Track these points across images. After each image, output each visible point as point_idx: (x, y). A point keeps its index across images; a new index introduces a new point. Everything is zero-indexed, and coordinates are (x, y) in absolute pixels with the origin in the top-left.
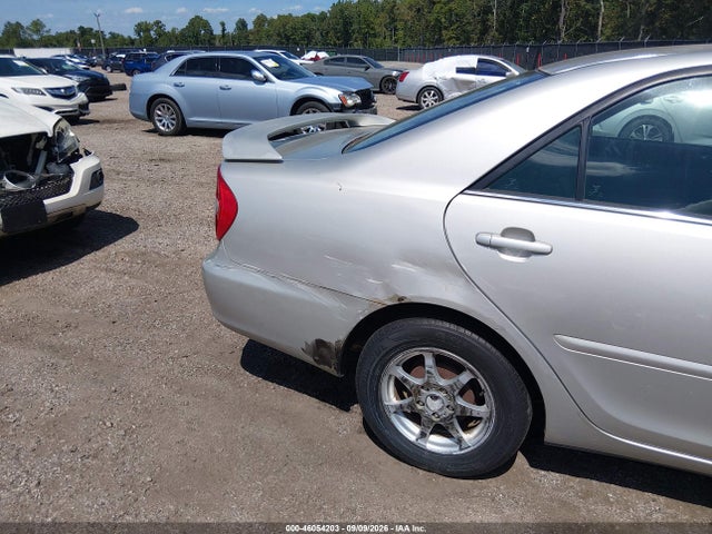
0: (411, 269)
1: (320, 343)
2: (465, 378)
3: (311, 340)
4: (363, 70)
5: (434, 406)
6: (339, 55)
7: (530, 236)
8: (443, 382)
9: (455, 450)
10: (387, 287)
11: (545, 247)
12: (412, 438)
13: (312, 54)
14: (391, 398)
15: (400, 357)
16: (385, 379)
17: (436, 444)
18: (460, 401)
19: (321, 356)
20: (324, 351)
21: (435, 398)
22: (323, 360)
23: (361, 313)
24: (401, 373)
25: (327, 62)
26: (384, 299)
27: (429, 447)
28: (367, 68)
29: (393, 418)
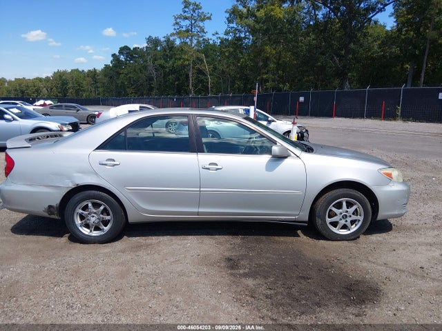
0: (80, 175)
1: (50, 207)
2: (102, 208)
3: (46, 206)
4: (75, 111)
5: (93, 220)
6: (59, 104)
7: (114, 161)
8: (95, 211)
9: (102, 233)
10: (72, 182)
11: (118, 163)
12: (87, 233)
13: (41, 102)
14: (78, 221)
15: (80, 206)
16: (75, 214)
17: (95, 233)
18: (101, 216)
19: (51, 212)
20: (52, 209)
21: (93, 216)
22: (52, 213)
23: (64, 192)
24: (81, 211)
25: (52, 107)
26: (71, 186)
27: (93, 235)
28: (78, 111)
29: (80, 228)
